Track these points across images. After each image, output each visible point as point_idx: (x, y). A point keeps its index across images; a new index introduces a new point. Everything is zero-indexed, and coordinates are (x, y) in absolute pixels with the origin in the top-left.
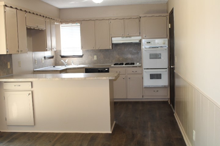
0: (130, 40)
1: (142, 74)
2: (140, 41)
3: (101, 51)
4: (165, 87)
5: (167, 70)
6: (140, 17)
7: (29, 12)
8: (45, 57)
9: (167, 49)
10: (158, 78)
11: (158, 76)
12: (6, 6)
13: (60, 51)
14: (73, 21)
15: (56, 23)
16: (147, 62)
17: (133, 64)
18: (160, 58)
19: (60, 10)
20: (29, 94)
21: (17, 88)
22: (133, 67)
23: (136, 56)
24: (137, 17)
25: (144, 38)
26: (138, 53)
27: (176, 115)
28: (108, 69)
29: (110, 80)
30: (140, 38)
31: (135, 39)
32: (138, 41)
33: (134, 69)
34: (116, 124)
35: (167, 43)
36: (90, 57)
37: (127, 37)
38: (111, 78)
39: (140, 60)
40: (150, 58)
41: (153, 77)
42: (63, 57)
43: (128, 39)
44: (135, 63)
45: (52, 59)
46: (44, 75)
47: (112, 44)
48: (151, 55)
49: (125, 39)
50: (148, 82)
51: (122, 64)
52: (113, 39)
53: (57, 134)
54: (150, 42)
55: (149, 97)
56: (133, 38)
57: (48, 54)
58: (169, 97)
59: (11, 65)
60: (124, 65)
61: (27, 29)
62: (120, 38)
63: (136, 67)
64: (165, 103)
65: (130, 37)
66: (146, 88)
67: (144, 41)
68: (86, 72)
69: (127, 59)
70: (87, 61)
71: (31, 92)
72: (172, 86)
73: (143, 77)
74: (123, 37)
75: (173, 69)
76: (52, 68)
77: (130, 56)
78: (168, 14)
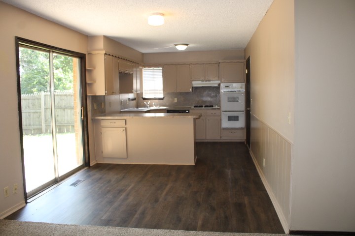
0: (209, 84)
1: (220, 116)
2: (219, 85)
3: (181, 94)
4: (242, 129)
5: (244, 112)
6: (219, 63)
7: (121, 58)
8: (129, 99)
9: (244, 93)
10: (235, 120)
11: (236, 118)
12: (106, 54)
13: (142, 94)
14: (156, 65)
15: (140, 67)
16: (225, 105)
17: (212, 106)
18: (238, 101)
19: (143, 54)
20: (123, 130)
21: (113, 125)
22: (212, 109)
23: (214, 99)
24: (216, 62)
25: (222, 83)
26: (216, 96)
27: (251, 152)
28: (189, 110)
29: (194, 119)
30: (219, 82)
31: (214, 83)
32: (217, 85)
33: (213, 112)
34: (197, 159)
35: (244, 87)
36: (171, 99)
37: (206, 81)
38: (195, 117)
39: (219, 103)
40: (229, 101)
41: (230, 118)
42: (144, 99)
43: (208, 82)
44: (214, 105)
45: (135, 101)
46: (128, 114)
47: (192, 87)
48: (228, 98)
49: (204, 82)
50: (226, 124)
51: (202, 106)
52: (194, 82)
53: (147, 165)
54: (228, 86)
55: (226, 137)
56: (212, 82)
57: (131, 96)
58: (245, 138)
59: (105, 105)
60: (203, 108)
61: (119, 73)
62: (200, 82)
63: (215, 109)
64: (241, 143)
65: (209, 81)
66: (224, 129)
67: (222, 85)
68: (167, 113)
69: (205, 102)
70: (167, 104)
71: (125, 129)
72: (248, 128)
73: (221, 120)
74: (202, 81)
75: (249, 111)
76: (135, 109)
77: (209, 99)
78: (245, 60)
